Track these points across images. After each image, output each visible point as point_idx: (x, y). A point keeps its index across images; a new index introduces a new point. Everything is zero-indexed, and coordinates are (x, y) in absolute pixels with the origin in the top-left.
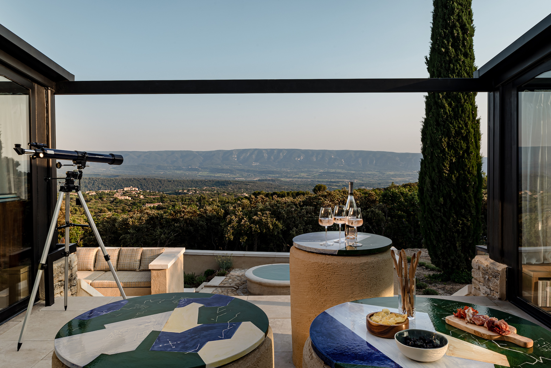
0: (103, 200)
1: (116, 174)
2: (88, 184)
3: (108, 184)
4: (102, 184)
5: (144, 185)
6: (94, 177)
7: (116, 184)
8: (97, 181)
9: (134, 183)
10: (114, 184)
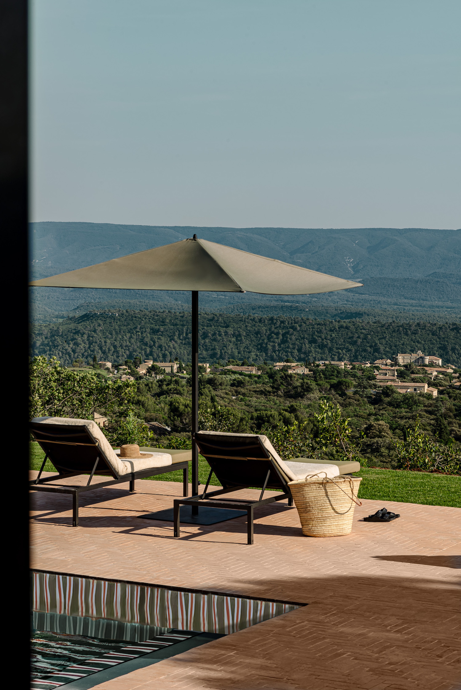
0: (343, 394)
1: (354, 309)
2: (269, 339)
3: (332, 340)
4: (313, 341)
5: (453, 349)
6: (285, 316)
7: (360, 341)
8: (295, 329)
9: (418, 342)
10: (350, 343)
